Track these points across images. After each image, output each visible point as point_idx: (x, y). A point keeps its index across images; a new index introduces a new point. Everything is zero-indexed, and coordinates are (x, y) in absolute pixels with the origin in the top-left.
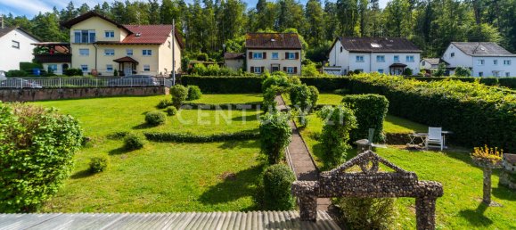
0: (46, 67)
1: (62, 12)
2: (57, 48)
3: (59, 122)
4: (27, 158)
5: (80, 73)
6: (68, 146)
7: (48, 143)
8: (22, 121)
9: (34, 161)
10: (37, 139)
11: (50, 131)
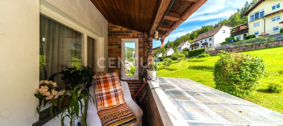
0: (235, 38)
1: (242, 10)
2: (240, 27)
3: (252, 61)
4: (238, 76)
5: (254, 36)
6: (258, 73)
7: (247, 70)
8: (236, 60)
9: (241, 77)
10: (242, 68)
11: (248, 65)
